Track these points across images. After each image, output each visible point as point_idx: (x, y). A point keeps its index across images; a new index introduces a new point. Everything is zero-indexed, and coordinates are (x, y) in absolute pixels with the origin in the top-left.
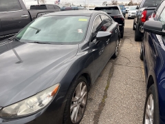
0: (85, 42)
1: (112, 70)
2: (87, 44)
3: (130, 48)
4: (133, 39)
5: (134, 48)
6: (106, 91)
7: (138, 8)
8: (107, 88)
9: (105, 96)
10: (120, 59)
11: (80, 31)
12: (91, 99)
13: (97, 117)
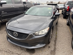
1: (57, 28)
2: (53, 17)
3: (62, 21)
5: (64, 21)
8: (56, 34)
9: (56, 36)
11: (50, 12)
13: (55, 41)
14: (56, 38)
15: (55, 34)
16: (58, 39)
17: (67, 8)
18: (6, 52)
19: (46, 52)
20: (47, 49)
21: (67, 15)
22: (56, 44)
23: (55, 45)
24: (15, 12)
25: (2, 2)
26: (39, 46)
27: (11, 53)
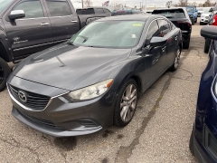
0: (138, 47)
1: (168, 83)
2: (140, 49)
5: (201, 61)
6: (157, 102)
7: (211, 11)
8: (160, 99)
9: (157, 105)
10: (180, 73)
11: (134, 36)
12: (141, 108)
13: (145, 122)
17: (214, 21)
18: (5, 141)
19: (105, 148)
20: (111, 140)
22: (146, 131)
23: (140, 132)
27: (15, 144)
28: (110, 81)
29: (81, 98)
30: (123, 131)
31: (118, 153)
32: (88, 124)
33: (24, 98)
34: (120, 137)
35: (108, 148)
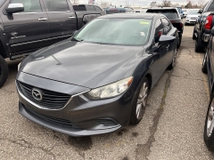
0: (149, 45)
1: (168, 81)
3: (189, 60)
4: (193, 50)
5: (194, 60)
6: (163, 99)
8: (164, 97)
9: (163, 103)
11: (143, 34)
13: (156, 119)
14: (160, 111)
15: (159, 98)
16: (167, 113)
17: (207, 22)
19: (122, 146)
20: (126, 138)
21: (206, 41)
22: (158, 128)
23: (154, 129)
24: (50, 35)
25: (12, 6)
26: (100, 129)
27: (27, 145)
28: (130, 78)
29: (102, 97)
30: (137, 129)
31: (137, 151)
32: (107, 122)
33: (39, 97)
34: (135, 134)
35: (126, 146)
